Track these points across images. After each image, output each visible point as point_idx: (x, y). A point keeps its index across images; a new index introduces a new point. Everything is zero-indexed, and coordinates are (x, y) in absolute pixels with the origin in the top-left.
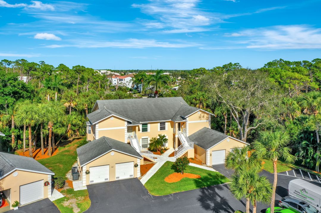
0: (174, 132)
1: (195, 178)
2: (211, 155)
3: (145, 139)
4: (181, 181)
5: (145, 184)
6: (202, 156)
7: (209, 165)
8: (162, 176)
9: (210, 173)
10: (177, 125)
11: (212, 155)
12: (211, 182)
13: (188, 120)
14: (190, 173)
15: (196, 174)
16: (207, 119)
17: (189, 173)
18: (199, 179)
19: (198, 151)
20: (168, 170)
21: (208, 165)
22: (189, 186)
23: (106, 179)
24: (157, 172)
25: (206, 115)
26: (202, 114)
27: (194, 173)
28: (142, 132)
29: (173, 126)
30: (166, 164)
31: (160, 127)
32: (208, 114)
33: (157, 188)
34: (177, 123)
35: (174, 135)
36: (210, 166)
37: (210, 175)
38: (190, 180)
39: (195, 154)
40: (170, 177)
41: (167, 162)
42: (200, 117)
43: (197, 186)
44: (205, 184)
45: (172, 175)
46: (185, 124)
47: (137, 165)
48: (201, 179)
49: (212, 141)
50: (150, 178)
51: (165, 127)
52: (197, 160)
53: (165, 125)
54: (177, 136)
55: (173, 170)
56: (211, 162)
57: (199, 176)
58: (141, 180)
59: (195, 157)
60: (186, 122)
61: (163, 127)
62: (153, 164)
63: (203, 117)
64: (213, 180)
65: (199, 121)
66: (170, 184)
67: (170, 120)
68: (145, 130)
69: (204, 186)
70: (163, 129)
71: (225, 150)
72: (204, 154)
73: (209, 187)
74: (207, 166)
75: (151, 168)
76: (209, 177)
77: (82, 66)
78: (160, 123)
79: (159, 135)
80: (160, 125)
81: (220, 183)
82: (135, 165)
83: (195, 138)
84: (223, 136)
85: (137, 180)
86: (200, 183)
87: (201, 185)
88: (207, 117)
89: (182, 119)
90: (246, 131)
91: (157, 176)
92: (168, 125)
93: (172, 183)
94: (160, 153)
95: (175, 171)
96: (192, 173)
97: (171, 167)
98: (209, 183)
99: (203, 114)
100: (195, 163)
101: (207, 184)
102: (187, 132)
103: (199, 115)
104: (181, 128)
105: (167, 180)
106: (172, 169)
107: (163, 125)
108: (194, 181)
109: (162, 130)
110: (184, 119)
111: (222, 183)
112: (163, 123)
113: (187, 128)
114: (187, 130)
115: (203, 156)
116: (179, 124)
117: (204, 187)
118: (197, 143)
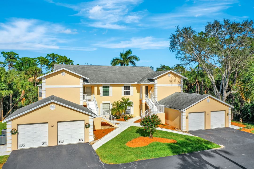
0: (140, 98)
1: (169, 143)
2: (187, 118)
3: (107, 105)
4: (150, 146)
5: (98, 149)
6: (175, 120)
7: (185, 130)
8: (123, 140)
9: (189, 138)
10: (144, 88)
11: (189, 117)
12: (193, 148)
13: (157, 83)
14: (161, 137)
15: (170, 139)
16: (179, 83)
17: (159, 137)
18: (175, 144)
19: (170, 116)
20: (132, 134)
21: (183, 130)
22: (161, 152)
23: (43, 143)
24: (117, 136)
25: (177, 79)
26: (173, 78)
27: (166, 138)
28: (103, 95)
29: (139, 91)
30: (130, 129)
31: (125, 91)
32: (179, 77)
33: (114, 154)
34: (144, 85)
35: (141, 101)
36: (186, 132)
37: (188, 139)
38: (162, 145)
39: (166, 120)
40: (134, 142)
41: (132, 127)
42: (171, 81)
43: (174, 152)
44: (185, 150)
45: (137, 139)
46: (153, 88)
47: (89, 126)
48: (177, 143)
49: (187, 102)
50: (106, 142)
51: (130, 91)
52: (169, 126)
53: (130, 89)
54: (143, 101)
55: (139, 134)
56: (187, 127)
57: (175, 140)
58: (93, 146)
59: (166, 123)
60: (154, 84)
61: (128, 91)
62: (113, 129)
63: (175, 81)
64: (195, 146)
65: (170, 85)
66: (134, 149)
67: (136, 83)
68: (106, 93)
69: (184, 151)
70: (128, 94)
71: (205, 112)
72: (178, 118)
73: (191, 153)
74: (183, 132)
75: (110, 132)
76: (188, 142)
77: (56, 54)
78: (125, 87)
79: (122, 99)
80: (125, 89)
81: (206, 148)
82: (86, 125)
83: (165, 102)
84: (201, 96)
85: (88, 145)
86: (176, 148)
87: (179, 150)
88: (179, 82)
89: (149, 81)
90: (224, 97)
91: (116, 141)
92: (133, 89)
93: (137, 148)
94: (124, 120)
95: (141, 135)
96: (164, 138)
97: (136, 131)
98: (189, 148)
99: (175, 78)
100: (166, 128)
101: (188, 150)
102: (156, 96)
103: (170, 79)
104: (148, 94)
105: (129, 145)
106: (137, 133)
107: (128, 90)
108: (168, 146)
109: (126, 94)
110: (152, 80)
111: (209, 149)
112: (128, 87)
113: (156, 92)
114: (156, 94)
115: (177, 120)
116: (147, 87)
117: (183, 153)
118: (168, 106)
